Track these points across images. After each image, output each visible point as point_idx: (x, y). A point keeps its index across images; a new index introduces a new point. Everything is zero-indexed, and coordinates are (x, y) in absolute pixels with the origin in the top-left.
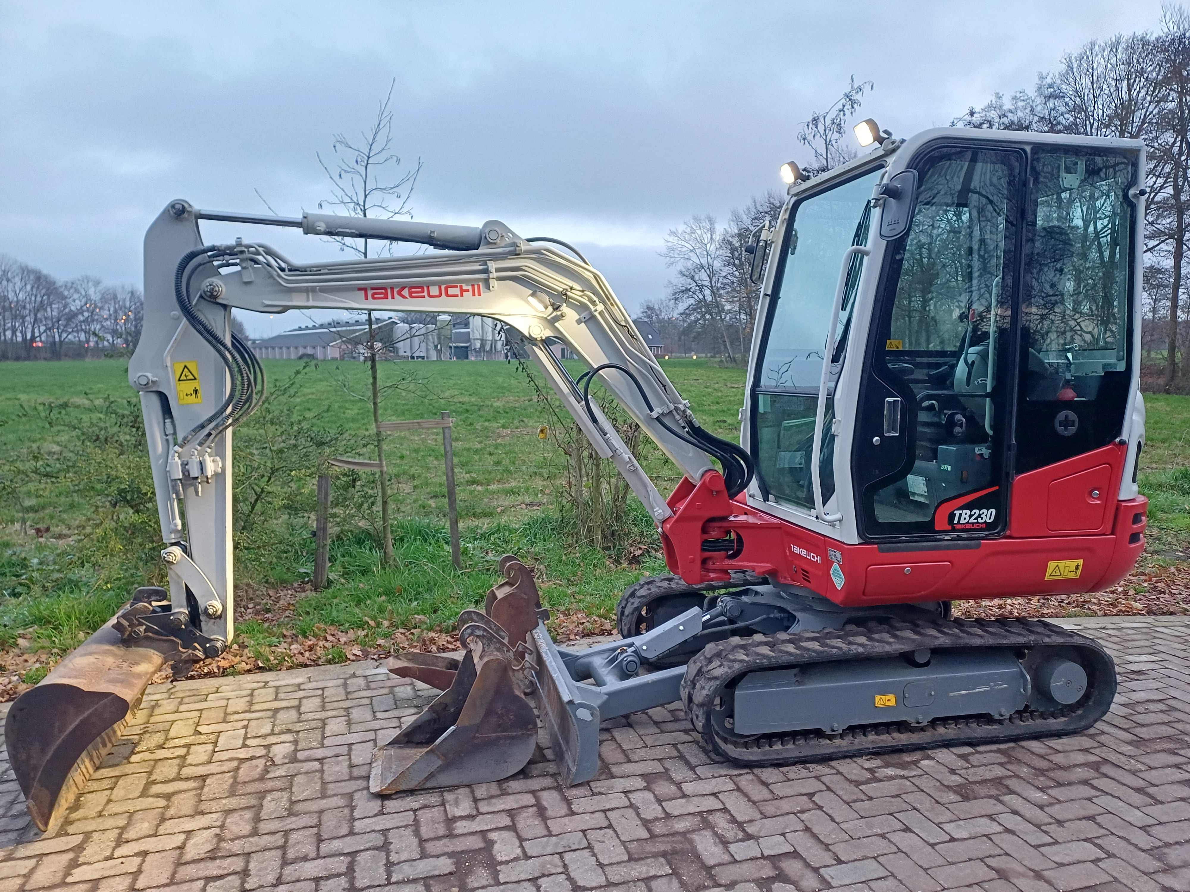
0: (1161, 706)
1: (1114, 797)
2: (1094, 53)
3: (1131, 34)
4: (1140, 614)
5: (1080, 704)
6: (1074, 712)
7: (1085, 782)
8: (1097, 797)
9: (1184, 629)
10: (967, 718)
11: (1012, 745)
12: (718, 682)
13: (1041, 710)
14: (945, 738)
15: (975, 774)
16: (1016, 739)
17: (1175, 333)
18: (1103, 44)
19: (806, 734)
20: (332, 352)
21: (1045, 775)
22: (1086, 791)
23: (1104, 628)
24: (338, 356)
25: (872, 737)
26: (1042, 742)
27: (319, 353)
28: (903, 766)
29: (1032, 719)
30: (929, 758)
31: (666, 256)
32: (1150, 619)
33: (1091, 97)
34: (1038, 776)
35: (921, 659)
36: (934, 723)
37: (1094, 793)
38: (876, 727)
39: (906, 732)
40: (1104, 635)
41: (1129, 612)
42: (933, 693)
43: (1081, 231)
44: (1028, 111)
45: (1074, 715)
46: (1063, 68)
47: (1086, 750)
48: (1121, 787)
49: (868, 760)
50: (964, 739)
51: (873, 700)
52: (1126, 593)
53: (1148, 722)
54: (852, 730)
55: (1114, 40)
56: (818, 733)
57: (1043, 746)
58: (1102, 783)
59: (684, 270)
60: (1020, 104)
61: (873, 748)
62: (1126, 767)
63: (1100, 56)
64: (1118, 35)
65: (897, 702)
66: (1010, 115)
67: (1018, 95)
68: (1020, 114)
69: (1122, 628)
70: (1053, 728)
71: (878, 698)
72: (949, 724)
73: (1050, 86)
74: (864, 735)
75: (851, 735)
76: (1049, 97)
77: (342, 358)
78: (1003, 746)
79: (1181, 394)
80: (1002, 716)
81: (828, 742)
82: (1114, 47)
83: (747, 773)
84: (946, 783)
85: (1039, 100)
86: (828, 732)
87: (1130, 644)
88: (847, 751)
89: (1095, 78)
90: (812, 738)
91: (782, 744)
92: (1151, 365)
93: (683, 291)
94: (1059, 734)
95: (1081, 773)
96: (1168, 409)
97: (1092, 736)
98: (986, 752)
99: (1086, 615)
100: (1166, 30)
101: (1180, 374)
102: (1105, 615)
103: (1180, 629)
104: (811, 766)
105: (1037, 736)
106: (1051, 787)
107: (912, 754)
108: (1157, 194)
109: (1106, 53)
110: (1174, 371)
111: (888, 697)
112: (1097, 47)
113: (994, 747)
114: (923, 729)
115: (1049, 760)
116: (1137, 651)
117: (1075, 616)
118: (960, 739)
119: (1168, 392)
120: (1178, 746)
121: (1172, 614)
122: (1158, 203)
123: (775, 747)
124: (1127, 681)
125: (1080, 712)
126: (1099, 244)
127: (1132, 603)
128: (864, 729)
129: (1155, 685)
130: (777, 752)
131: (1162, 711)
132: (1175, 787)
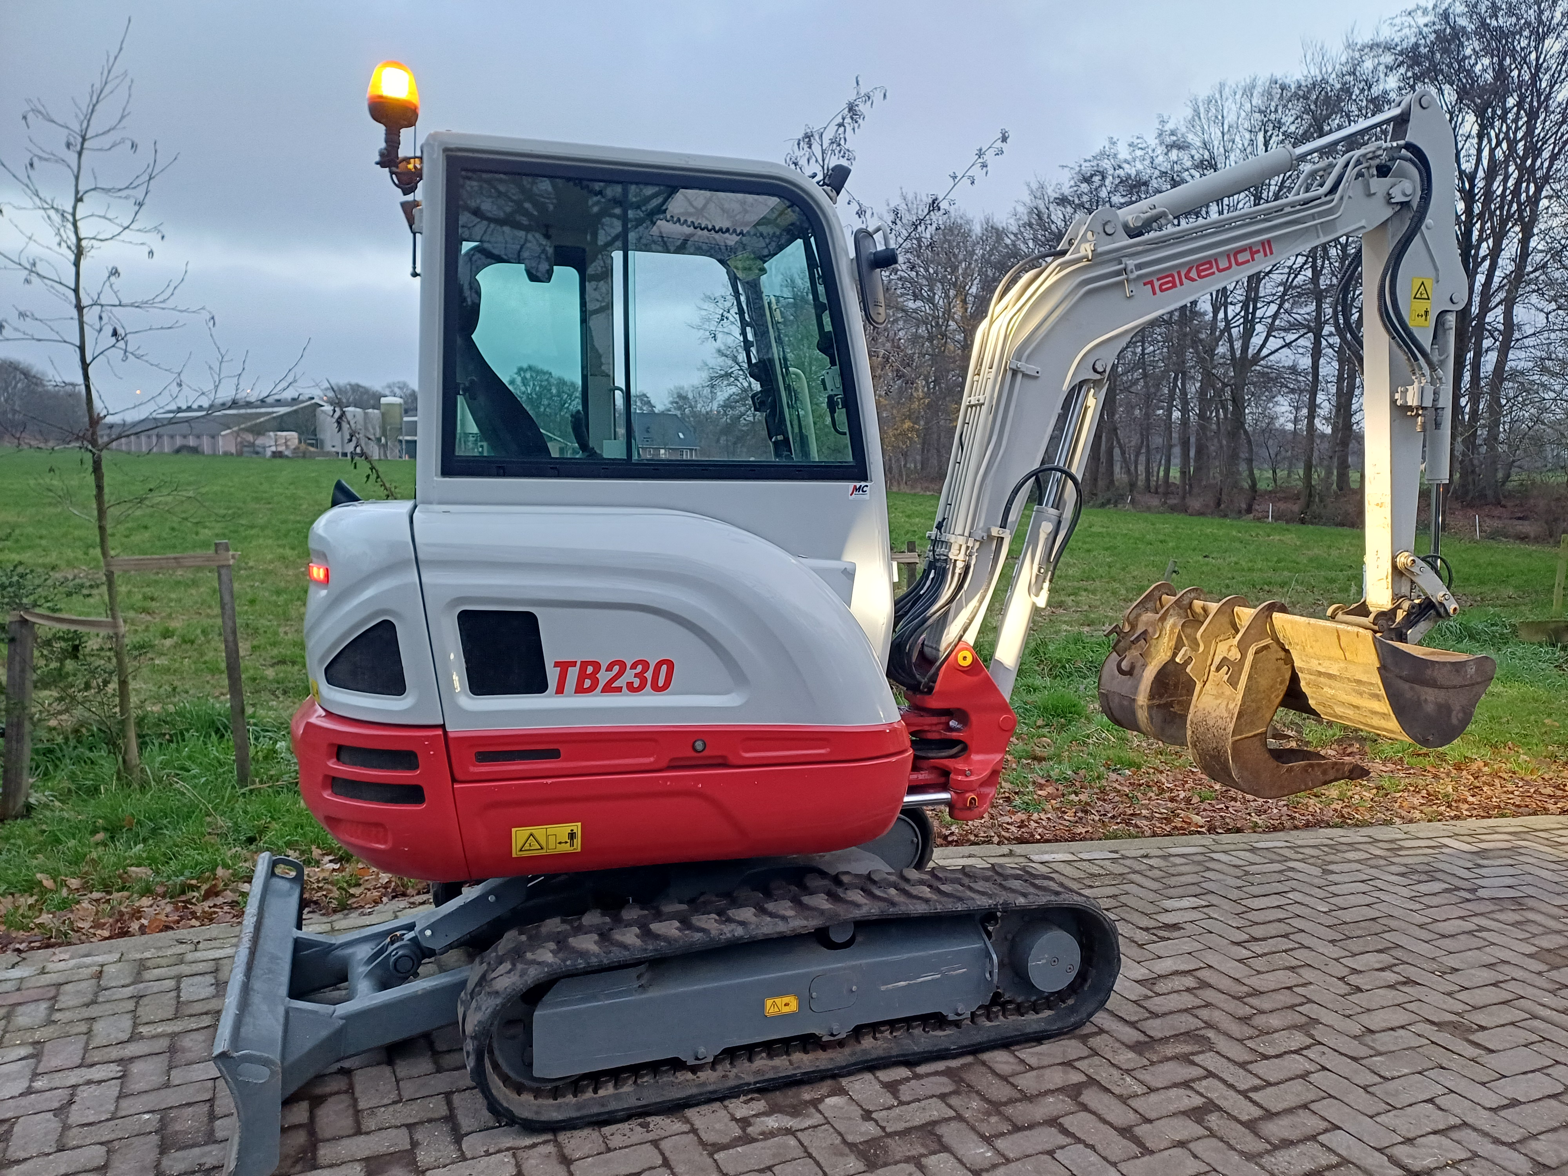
0: (1189, 982)
1: (1087, 1146)
2: (1224, 96)
3: (1269, 76)
4: (1199, 833)
5: (1073, 988)
6: (1064, 1002)
7: (1053, 1122)
8: (1062, 1147)
9: (1248, 854)
10: (908, 1022)
11: (969, 1059)
12: (499, 1001)
13: (1019, 1000)
14: (869, 1057)
15: (900, 1118)
16: (975, 1050)
17: (1312, 449)
18: (1234, 86)
19: (654, 1067)
20: (226, 442)
21: (999, 1113)
22: (1049, 1137)
23: (1146, 856)
24: (233, 450)
25: (761, 1062)
26: (1013, 1052)
27: (206, 444)
28: (795, 1111)
29: (1004, 1015)
30: (842, 1092)
31: (699, 328)
32: (1208, 840)
33: (1222, 150)
34: (989, 1114)
35: (838, 937)
36: (858, 1032)
37: (1062, 1140)
38: (770, 1048)
39: (814, 1050)
40: (1144, 867)
41: (1186, 830)
42: (854, 988)
43: (1209, 317)
44: (1147, 162)
45: (1063, 1006)
46: (1189, 113)
47: (1069, 1064)
48: (1101, 1126)
49: (746, 1102)
50: (897, 1056)
51: (763, 1005)
52: (1188, 801)
53: (1165, 1009)
54: (731, 1054)
55: (1248, 81)
56: (676, 1064)
57: (1012, 1059)
58: (1077, 1122)
59: (723, 348)
60: (1139, 153)
61: (756, 1083)
62: (1117, 1090)
63: (1230, 100)
64: (1253, 76)
65: (800, 1006)
66: (1126, 166)
67: (1136, 141)
68: (1139, 166)
69: (1170, 855)
70: (1028, 1030)
71: (769, 1003)
72: (882, 1032)
73: (1173, 133)
74: (750, 1060)
75: (727, 1062)
76: (1172, 146)
77: (240, 454)
78: (954, 1063)
79: (1317, 524)
80: (958, 1015)
81: (689, 1076)
82: (1248, 91)
83: (545, 1142)
84: (850, 1139)
85: (1160, 150)
86: (691, 1062)
87: (1173, 881)
88: (715, 1092)
89: (1226, 127)
90: (666, 1072)
91: (616, 1086)
92: (1287, 487)
93: (721, 376)
94: (1039, 1038)
95: (1052, 1105)
96: (1298, 543)
97: (1084, 1039)
98: (928, 1075)
99: (1130, 836)
100: (1305, 73)
101: (1317, 500)
102: (1154, 835)
103: (1241, 854)
104: (653, 1120)
105: (1006, 1044)
106: (1003, 1134)
107: (817, 1085)
108: (1296, 276)
109: (1238, 97)
110: (1310, 495)
111: (786, 999)
112: (1227, 89)
113: (941, 1066)
114: (841, 1044)
115: (1013, 1085)
116: (1180, 891)
117: (1116, 838)
118: (890, 1057)
119: (1303, 522)
120: (1196, 1048)
121: (1239, 830)
122: (1296, 287)
123: (602, 1093)
124: (1155, 942)
125: (1071, 1002)
126: (1230, 335)
127: (1192, 816)
128: (750, 1051)
129: (1188, 945)
130: (603, 1102)
131: (1188, 990)
132: (1175, 1121)
